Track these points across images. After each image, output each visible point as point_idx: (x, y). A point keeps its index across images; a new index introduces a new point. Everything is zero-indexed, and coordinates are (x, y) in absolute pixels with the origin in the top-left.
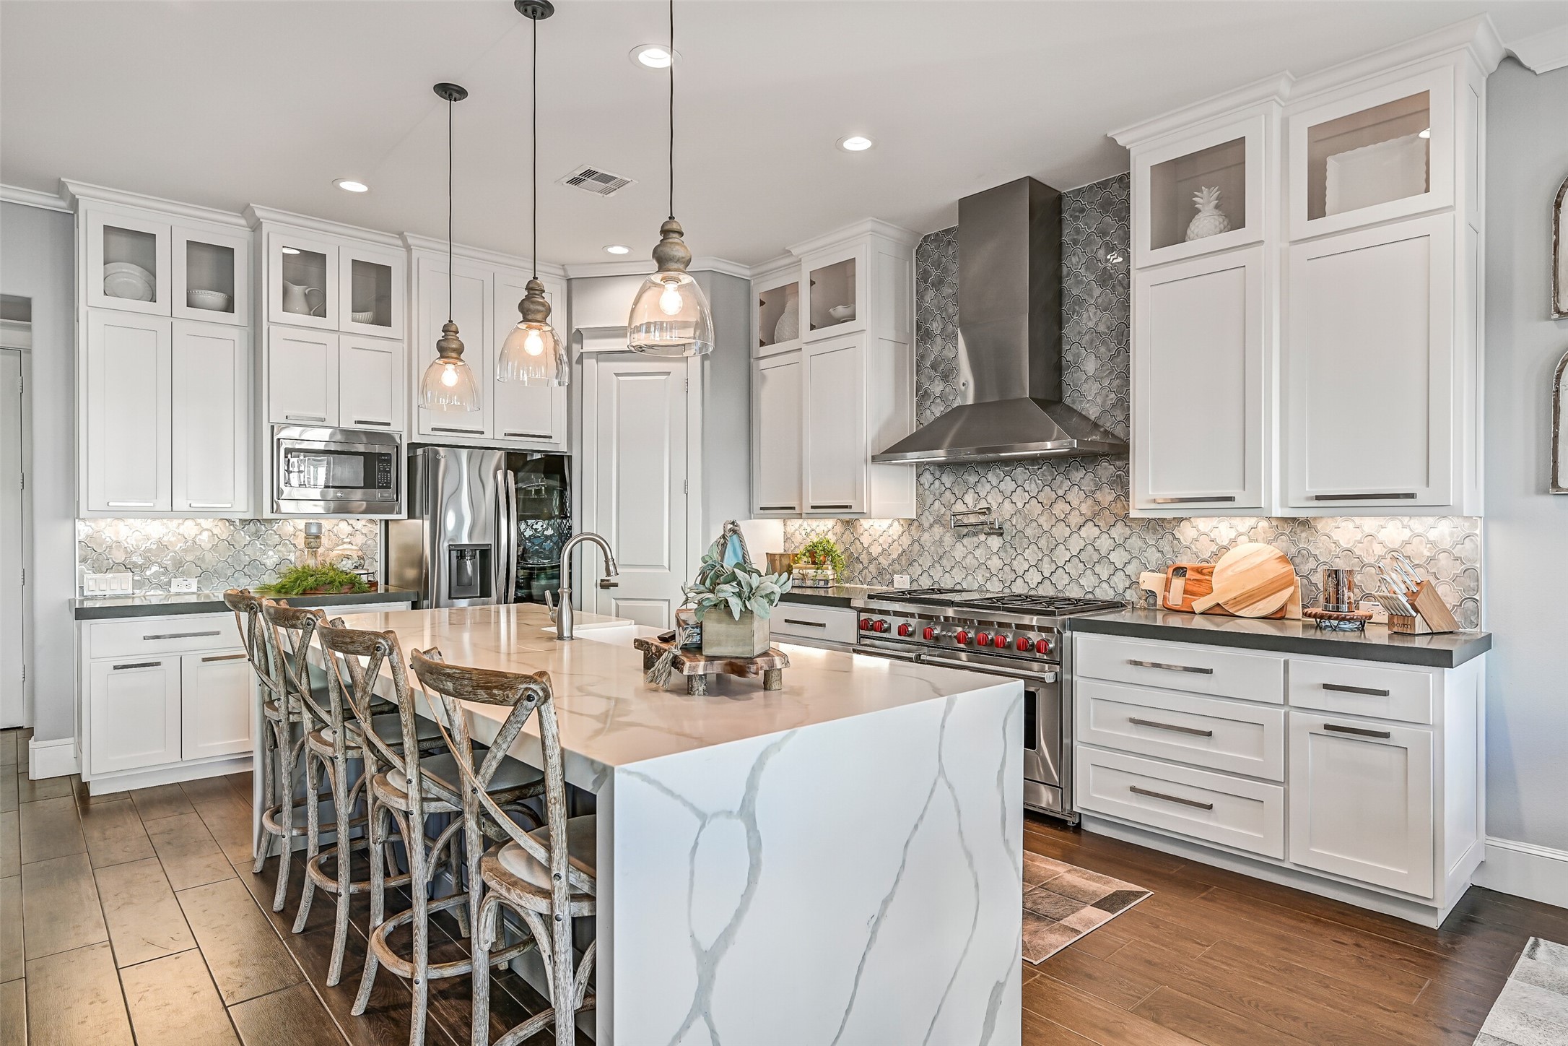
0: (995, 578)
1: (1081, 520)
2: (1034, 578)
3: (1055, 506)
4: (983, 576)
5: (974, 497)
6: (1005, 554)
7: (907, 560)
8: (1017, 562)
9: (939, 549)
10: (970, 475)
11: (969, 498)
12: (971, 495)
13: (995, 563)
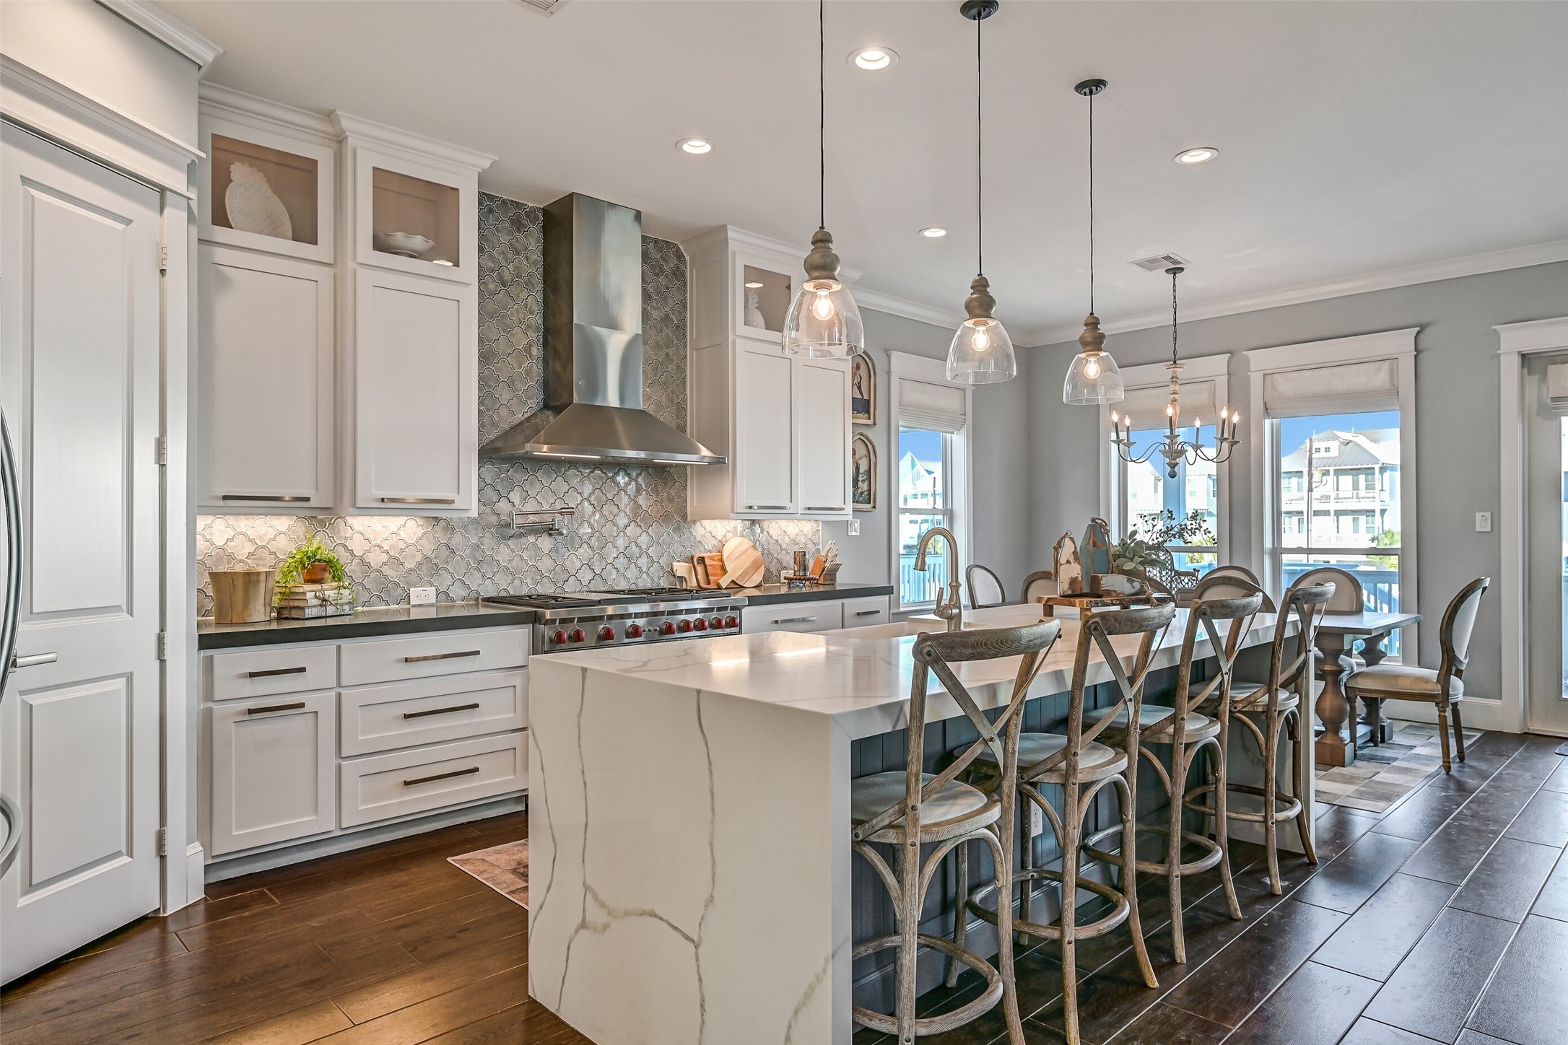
0: (545, 580)
1: (626, 521)
2: (586, 576)
3: (605, 508)
4: (533, 578)
5: (521, 495)
6: (556, 555)
7: (430, 568)
8: (569, 562)
9: (477, 554)
10: (516, 472)
11: (515, 497)
12: (518, 494)
13: (546, 564)
